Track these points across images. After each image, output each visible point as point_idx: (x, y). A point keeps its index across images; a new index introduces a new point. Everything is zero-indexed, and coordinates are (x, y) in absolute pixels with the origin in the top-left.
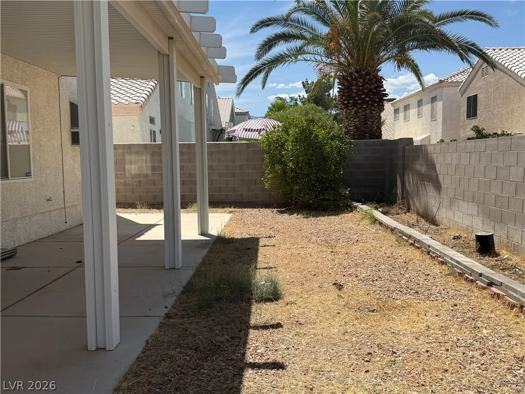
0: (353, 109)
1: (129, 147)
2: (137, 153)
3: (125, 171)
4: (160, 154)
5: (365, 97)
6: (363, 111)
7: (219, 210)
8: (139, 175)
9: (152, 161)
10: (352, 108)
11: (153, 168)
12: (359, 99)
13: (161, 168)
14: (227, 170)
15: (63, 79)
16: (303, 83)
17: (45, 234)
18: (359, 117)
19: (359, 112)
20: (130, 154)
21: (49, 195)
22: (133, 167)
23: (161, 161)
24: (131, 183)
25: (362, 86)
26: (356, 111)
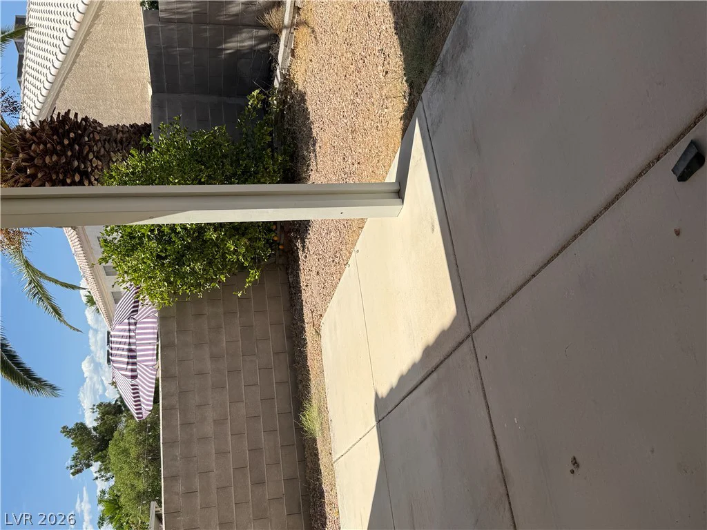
0: (91, 161)
5: (69, 138)
6: (96, 144)
10: (89, 163)
12: (72, 150)
16: (73, 474)
18: (108, 152)
19: (99, 152)
25: (45, 144)
26: (97, 158)
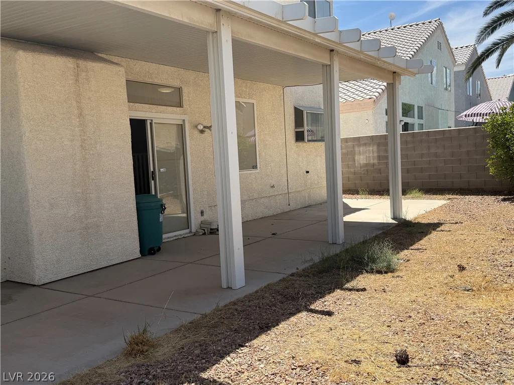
1: (358, 140)
2: (365, 144)
3: (355, 162)
4: (386, 144)
7: (438, 196)
8: (366, 165)
9: (378, 151)
11: (379, 158)
13: (387, 158)
14: (452, 157)
15: (287, 90)
17: (271, 213)
20: (359, 146)
21: (273, 183)
22: (362, 157)
23: (386, 151)
24: (359, 171)
